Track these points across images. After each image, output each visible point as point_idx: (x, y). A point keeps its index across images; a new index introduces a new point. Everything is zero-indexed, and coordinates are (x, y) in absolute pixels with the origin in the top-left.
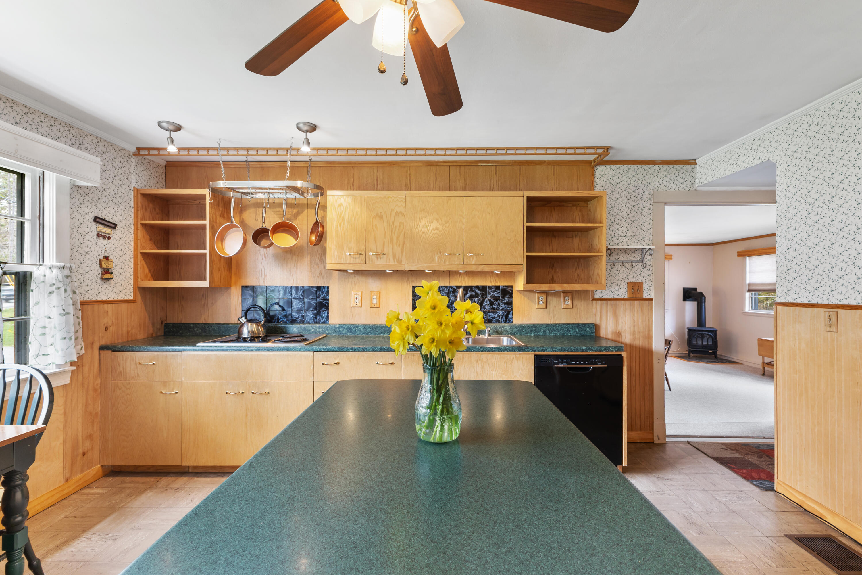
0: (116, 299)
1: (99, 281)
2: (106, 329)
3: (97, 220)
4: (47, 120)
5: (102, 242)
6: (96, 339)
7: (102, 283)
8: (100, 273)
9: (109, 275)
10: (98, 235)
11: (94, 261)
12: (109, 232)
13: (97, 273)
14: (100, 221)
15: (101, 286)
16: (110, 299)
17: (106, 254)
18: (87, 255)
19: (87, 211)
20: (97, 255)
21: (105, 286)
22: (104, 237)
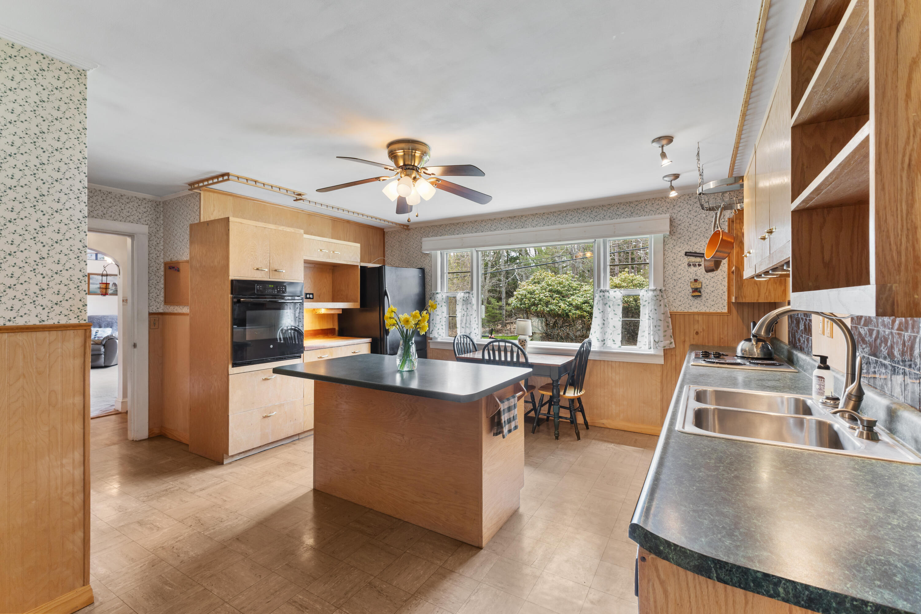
0: (708, 311)
1: (690, 297)
2: (697, 333)
3: (687, 254)
4: (649, 202)
5: (693, 269)
6: (687, 339)
7: (694, 299)
8: (691, 291)
9: (697, 293)
10: (689, 265)
11: (685, 284)
12: (698, 261)
13: (688, 292)
14: (690, 254)
15: (692, 301)
16: (701, 311)
17: (696, 278)
18: (680, 280)
19: (680, 249)
20: (688, 279)
21: (696, 301)
22: (695, 265)
